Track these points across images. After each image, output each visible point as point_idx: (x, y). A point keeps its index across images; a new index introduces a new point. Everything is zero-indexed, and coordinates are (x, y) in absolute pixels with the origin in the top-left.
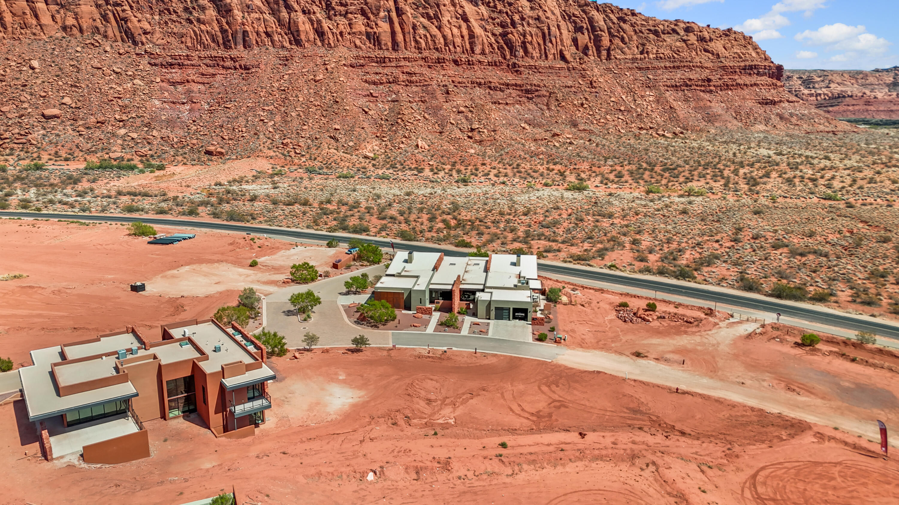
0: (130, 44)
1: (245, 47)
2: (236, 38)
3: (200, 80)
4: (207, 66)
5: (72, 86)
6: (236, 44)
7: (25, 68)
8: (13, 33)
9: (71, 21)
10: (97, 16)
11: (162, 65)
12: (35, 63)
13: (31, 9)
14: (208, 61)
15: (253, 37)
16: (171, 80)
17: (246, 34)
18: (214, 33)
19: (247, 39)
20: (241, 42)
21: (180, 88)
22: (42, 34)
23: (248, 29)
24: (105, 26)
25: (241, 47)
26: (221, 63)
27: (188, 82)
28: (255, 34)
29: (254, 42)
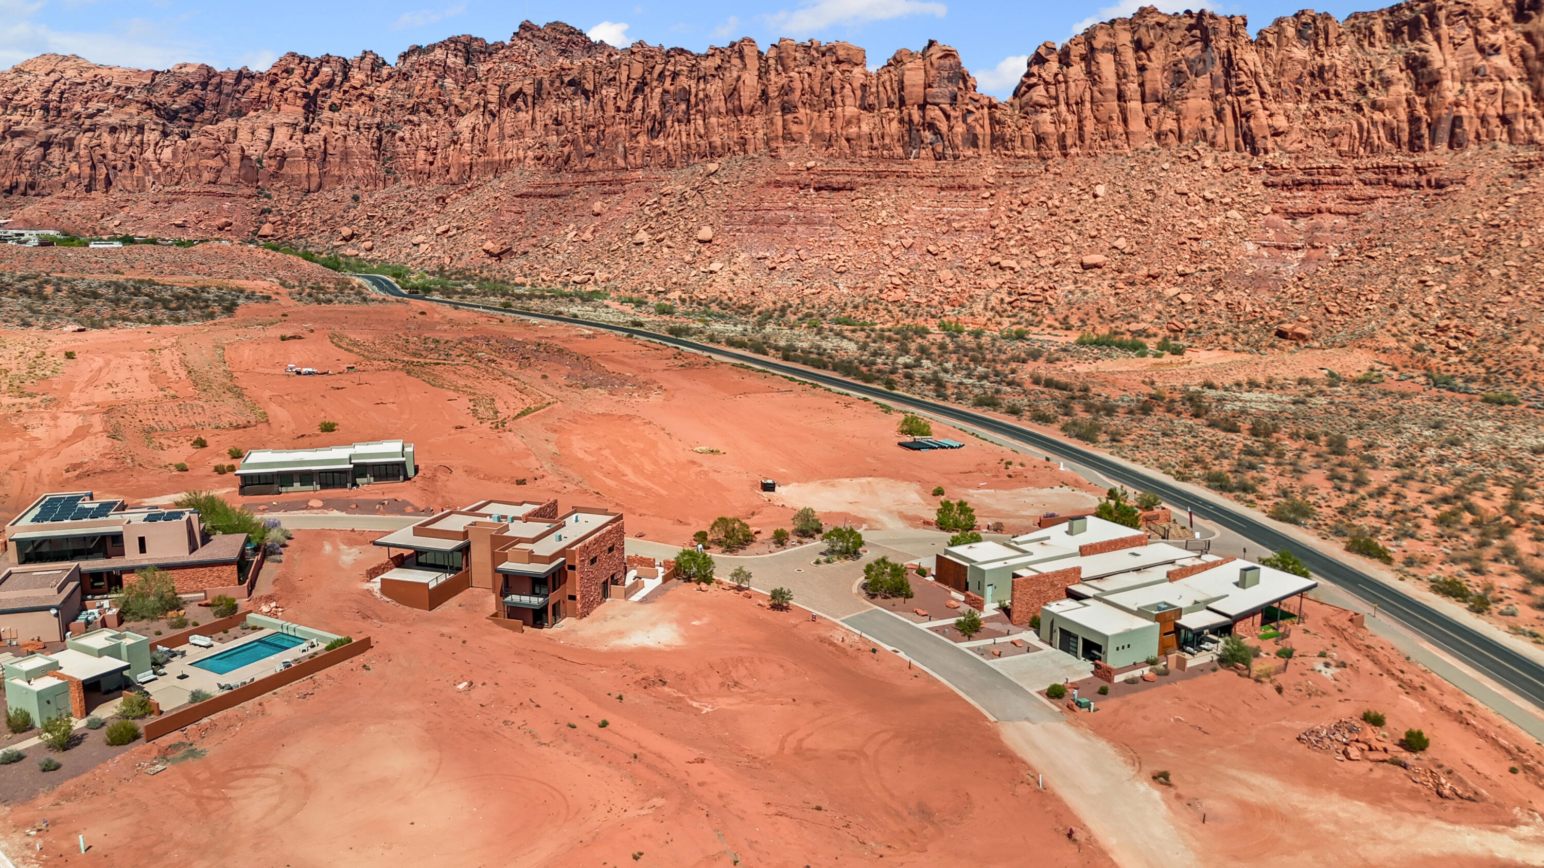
0: (1247, 154)
1: (1451, 147)
2: (1435, 130)
3: (1342, 208)
4: (1365, 184)
5: (1136, 221)
6: (1433, 142)
7: (1086, 197)
8: (1091, 148)
9: (1169, 124)
10: (1209, 113)
11: (1284, 185)
12: (1100, 190)
13: (1121, 112)
14: (1370, 175)
15: (1470, 127)
16: (1290, 210)
17: (1457, 123)
18: (1395, 123)
19: (1458, 130)
20: (1446, 138)
21: (1302, 223)
22: (1126, 146)
23: (1463, 111)
24: (1216, 128)
25: (1443, 147)
26: (1395, 177)
27: (1320, 212)
28: (1477, 122)
29: (1472, 136)
